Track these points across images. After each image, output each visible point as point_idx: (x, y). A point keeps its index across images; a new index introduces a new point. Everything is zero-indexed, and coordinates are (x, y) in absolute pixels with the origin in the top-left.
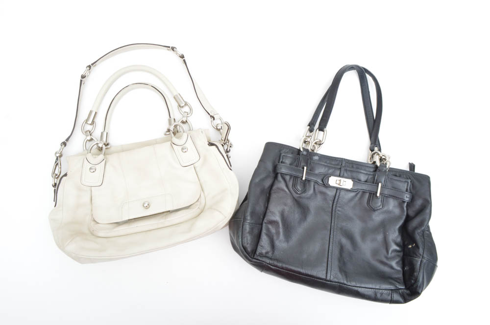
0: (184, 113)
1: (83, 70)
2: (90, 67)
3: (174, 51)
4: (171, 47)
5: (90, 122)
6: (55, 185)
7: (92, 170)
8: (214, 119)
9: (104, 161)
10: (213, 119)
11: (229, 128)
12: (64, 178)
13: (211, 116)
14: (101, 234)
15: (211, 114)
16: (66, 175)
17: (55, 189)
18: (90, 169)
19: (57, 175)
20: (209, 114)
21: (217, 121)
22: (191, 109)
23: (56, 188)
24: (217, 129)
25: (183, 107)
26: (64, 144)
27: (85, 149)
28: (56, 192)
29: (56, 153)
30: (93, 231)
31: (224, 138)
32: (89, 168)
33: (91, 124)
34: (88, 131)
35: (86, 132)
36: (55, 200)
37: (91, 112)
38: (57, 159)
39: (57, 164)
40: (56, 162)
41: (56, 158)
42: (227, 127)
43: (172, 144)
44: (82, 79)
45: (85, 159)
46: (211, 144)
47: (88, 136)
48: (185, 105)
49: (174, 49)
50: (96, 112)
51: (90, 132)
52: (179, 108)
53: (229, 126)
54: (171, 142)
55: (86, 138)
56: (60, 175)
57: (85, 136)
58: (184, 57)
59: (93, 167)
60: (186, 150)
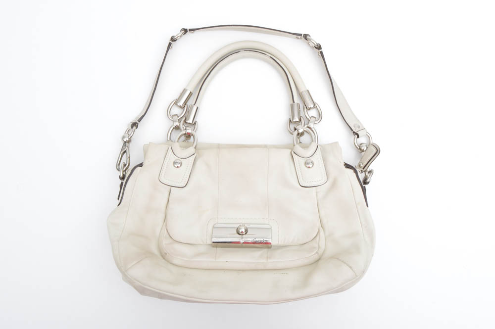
0: (310, 118)
1: (176, 32)
2: (185, 31)
3: (307, 40)
4: (304, 35)
5: (181, 103)
6: (122, 178)
7: (177, 164)
8: (358, 137)
9: (194, 156)
10: (356, 136)
11: (378, 152)
12: (139, 168)
13: (354, 132)
14: (176, 262)
15: (354, 130)
16: (141, 165)
17: (122, 183)
18: (175, 163)
19: (125, 165)
20: (352, 130)
21: (362, 140)
22: (320, 115)
23: (124, 181)
24: (360, 149)
25: (310, 109)
26: (135, 125)
27: (169, 139)
28: (123, 186)
29: (123, 137)
30: (166, 254)
31: (365, 163)
32: (173, 161)
33: (180, 107)
34: (177, 115)
35: (173, 116)
36: (120, 197)
37: (184, 91)
38: (125, 145)
39: (125, 152)
40: (123, 149)
41: (123, 144)
42: (375, 151)
43: (293, 153)
44: (172, 41)
45: (170, 149)
46: (348, 166)
47: (176, 121)
48: (314, 108)
49: (308, 37)
50: (191, 92)
51: (178, 117)
52: (306, 110)
53: (377, 150)
54: (292, 150)
55: (173, 125)
56: (129, 166)
57: (172, 122)
58: (321, 49)
59: (179, 162)
60: (312, 165)
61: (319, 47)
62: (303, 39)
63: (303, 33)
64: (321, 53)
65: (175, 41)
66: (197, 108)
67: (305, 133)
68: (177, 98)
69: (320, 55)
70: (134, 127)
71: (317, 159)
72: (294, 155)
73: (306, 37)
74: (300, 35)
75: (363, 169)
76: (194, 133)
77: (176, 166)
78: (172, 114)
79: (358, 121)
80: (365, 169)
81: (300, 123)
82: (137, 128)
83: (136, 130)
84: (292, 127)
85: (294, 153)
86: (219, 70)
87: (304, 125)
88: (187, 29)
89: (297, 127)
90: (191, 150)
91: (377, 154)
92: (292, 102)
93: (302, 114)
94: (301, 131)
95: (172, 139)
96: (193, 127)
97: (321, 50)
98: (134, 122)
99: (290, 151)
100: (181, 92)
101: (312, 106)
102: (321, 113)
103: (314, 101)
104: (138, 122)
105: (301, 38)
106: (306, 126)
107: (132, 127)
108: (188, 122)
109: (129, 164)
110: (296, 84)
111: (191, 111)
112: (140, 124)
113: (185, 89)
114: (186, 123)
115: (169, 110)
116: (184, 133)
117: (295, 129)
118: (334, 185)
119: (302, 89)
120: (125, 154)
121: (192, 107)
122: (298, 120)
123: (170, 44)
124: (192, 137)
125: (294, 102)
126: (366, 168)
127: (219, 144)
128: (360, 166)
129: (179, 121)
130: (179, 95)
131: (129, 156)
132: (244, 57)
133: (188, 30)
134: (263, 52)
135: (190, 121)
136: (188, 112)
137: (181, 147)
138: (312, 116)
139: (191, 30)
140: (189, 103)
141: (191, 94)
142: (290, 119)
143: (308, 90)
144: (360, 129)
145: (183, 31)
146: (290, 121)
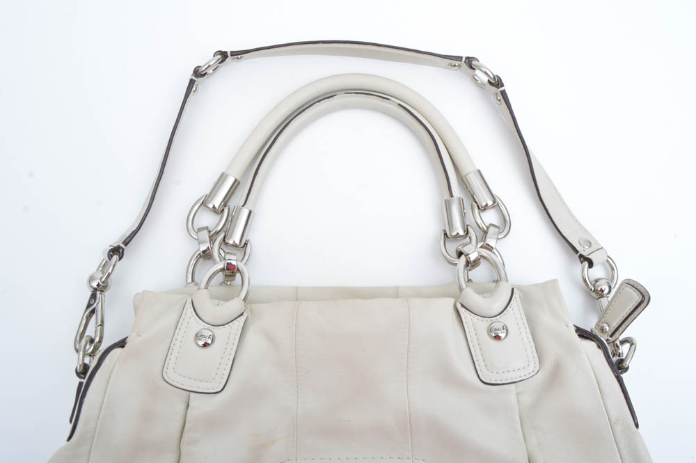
0: (488, 228)
1: (205, 58)
2: (224, 55)
3: (472, 68)
4: (467, 58)
5: (217, 201)
6: (83, 372)
8: (591, 264)
9: (243, 319)
10: (586, 264)
11: (644, 300)
12: (118, 351)
13: (581, 256)
15: (581, 252)
16: (122, 344)
17: (81, 384)
19: (92, 341)
20: (577, 252)
21: (597, 272)
23: (85, 381)
24: (596, 291)
25: (485, 209)
26: (117, 251)
27: (190, 280)
28: (81, 393)
29: (91, 279)
31: (615, 324)
32: (195, 332)
33: (215, 210)
34: (207, 228)
35: (200, 229)
37: (223, 177)
38: (94, 296)
39: (93, 312)
40: (89, 306)
41: (89, 293)
42: (638, 298)
43: (459, 306)
44: (196, 76)
45: (189, 305)
46: (583, 334)
47: (204, 242)
48: (493, 207)
49: (473, 62)
50: (236, 180)
51: (209, 232)
52: (476, 210)
53: (643, 297)
54: (457, 297)
55: (199, 249)
56: (100, 341)
57: (197, 242)
58: (502, 85)
59: (207, 333)
60: (504, 334)
61: (497, 83)
62: (465, 66)
63: (464, 55)
64: (504, 94)
65: (203, 75)
66: (250, 212)
67: (482, 261)
68: (208, 193)
69: (500, 97)
70: (115, 257)
71: (515, 319)
72: (462, 310)
73: (470, 63)
74: (459, 58)
75: (611, 336)
76: (241, 266)
77: (201, 343)
78: (197, 226)
79: (586, 231)
80: (614, 338)
81: (468, 239)
82: (120, 260)
83: (119, 264)
84: (452, 247)
85: (463, 306)
86: (295, 134)
87: (477, 242)
88: (226, 52)
89: (465, 250)
90: (235, 305)
91: (643, 305)
92: (447, 196)
93: (470, 220)
94: (473, 257)
95: (196, 280)
96: (240, 255)
97: (502, 89)
98: (115, 245)
99: (452, 301)
100: (216, 179)
101: (490, 203)
102: (508, 219)
103: (494, 192)
104: (122, 246)
105: (459, 66)
106: (480, 245)
107: (110, 257)
108: (231, 242)
109: (101, 338)
110: (454, 158)
111: (238, 218)
112: (127, 250)
113: (223, 174)
114: (226, 244)
115: (190, 219)
116: (221, 266)
117: (460, 254)
118: (556, 376)
119: (466, 168)
120: (94, 316)
121: (239, 211)
122: (461, 233)
123: (192, 82)
124: (238, 275)
125: (452, 196)
126: (617, 334)
127: (297, 288)
128: (602, 330)
129: (212, 238)
130: (211, 186)
131: (102, 321)
132: (344, 107)
133: (229, 54)
134: (384, 96)
135: (236, 238)
136: (231, 221)
137: (213, 297)
138: (491, 225)
139: (234, 54)
140: (232, 204)
141: (236, 184)
142: (445, 231)
143: (479, 171)
144: (594, 247)
145: (220, 56)
146: (445, 234)
